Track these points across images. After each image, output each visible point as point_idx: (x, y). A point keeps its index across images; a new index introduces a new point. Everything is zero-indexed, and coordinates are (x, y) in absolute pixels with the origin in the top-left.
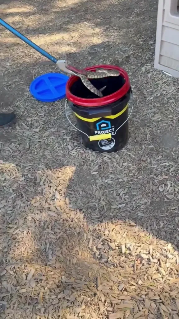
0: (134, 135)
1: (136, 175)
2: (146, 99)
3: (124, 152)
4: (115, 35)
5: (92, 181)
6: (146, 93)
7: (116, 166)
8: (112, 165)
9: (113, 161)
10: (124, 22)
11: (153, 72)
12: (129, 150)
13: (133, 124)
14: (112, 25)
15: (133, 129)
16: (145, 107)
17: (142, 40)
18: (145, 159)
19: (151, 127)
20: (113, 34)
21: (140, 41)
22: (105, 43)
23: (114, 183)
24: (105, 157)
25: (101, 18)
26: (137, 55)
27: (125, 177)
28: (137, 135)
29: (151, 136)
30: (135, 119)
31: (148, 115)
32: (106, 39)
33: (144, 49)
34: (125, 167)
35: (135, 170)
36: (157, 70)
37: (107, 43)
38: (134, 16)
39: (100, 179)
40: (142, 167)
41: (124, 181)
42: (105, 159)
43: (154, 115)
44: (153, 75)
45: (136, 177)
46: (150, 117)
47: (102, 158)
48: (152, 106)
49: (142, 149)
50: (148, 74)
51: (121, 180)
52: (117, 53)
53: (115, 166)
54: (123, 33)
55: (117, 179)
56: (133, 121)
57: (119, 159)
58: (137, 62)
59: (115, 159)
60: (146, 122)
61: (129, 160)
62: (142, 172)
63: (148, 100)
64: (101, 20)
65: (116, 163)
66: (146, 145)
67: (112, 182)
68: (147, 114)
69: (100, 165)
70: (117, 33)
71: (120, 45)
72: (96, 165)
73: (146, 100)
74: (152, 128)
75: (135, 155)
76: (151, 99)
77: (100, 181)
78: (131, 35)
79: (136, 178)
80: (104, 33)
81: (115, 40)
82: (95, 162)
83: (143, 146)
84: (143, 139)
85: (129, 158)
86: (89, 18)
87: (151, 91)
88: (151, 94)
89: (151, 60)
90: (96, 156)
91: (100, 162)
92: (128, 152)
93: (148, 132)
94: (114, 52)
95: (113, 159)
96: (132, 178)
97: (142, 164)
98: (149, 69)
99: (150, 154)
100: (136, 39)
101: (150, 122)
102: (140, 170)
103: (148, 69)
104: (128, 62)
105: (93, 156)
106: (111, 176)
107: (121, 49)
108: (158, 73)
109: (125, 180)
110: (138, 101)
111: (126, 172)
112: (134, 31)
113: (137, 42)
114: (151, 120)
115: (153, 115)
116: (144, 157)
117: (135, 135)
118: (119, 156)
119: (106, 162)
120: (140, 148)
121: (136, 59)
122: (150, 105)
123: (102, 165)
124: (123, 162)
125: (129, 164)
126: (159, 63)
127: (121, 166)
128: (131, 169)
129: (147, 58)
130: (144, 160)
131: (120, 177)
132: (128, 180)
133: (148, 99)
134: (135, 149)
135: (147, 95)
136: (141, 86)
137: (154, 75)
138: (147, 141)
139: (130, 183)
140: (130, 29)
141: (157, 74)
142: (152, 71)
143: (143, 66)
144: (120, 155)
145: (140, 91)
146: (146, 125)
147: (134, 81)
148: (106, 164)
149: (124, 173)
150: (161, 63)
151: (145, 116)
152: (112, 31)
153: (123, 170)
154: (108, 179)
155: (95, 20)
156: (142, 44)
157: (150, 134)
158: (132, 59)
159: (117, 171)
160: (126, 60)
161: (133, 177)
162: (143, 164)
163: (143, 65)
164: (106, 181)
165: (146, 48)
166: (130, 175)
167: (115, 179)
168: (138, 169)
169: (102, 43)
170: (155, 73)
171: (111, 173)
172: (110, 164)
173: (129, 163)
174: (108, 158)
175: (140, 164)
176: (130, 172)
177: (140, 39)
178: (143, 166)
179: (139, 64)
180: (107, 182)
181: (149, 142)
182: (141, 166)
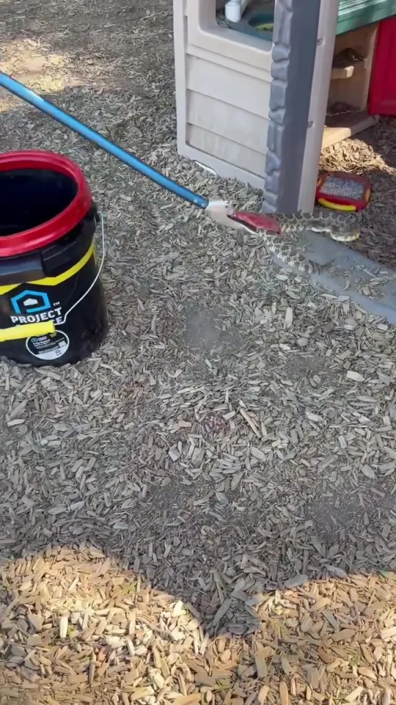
0: (122, 319)
1: (119, 420)
2: (157, 229)
3: (94, 363)
4: (96, 72)
5: (8, 443)
6: (157, 214)
7: (73, 400)
8: (63, 397)
9: (67, 389)
10: (120, 40)
11: (175, 163)
12: (107, 358)
13: (124, 290)
14: (90, 47)
15: (120, 303)
16: (153, 250)
17: (158, 84)
18: (142, 379)
19: (161, 299)
20: (92, 68)
21: (153, 87)
22: (72, 89)
23: (64, 446)
24: (45, 378)
25: (67, 31)
26: (144, 121)
27: (91, 427)
28: (129, 318)
29: (162, 319)
30: (127, 279)
31: (158, 268)
32: (75, 82)
33: (161, 106)
34: (97, 400)
35: (119, 407)
36: (183, 158)
37: (75, 91)
38: (143, 27)
39: (28, 437)
40: (135, 399)
41: (90, 438)
42: (46, 383)
43: (171, 269)
44: (173, 170)
45: (117, 426)
46: (162, 272)
47: (39, 383)
48: (170, 246)
49: (137, 354)
50: (163, 169)
51: (81, 437)
52: (97, 114)
53: (70, 401)
54: (116, 67)
55: (72, 435)
56: (124, 283)
57: (80, 382)
58: (143, 137)
59: (71, 381)
60: (152, 285)
61: (107, 382)
62: (136, 412)
63: (161, 231)
64: (67, 34)
65: (72, 393)
66: (148, 343)
67: (58, 443)
68: (156, 266)
69: (33, 400)
70: (101, 68)
71: (106, 95)
72: (21, 402)
73: (158, 232)
74: (166, 302)
75: (120, 371)
76: (167, 228)
77: (29, 441)
78: (133, 72)
79: (120, 430)
80: (72, 66)
81: (95, 84)
82: (19, 394)
83: (142, 348)
84: (143, 328)
85: (105, 379)
86: (37, 29)
87: (170, 208)
88: (170, 216)
89: (172, 133)
90: (20, 379)
91: (33, 392)
92: (104, 363)
93: (154, 309)
94: (91, 113)
95: (66, 383)
96: (111, 430)
97: (136, 392)
98: (166, 156)
99: (156, 366)
100: (143, 81)
101: (161, 286)
102: (131, 406)
103: (162, 157)
104: (122, 137)
105: (14, 377)
106: (57, 427)
107: (107, 107)
108: (185, 165)
109: (93, 435)
110: (138, 233)
111: (95, 414)
112: (141, 63)
113: (147, 89)
114: (166, 280)
115: (169, 268)
116: (142, 373)
117: (125, 319)
118: (80, 375)
119: (49, 392)
120: (135, 351)
121: (142, 130)
122: (165, 245)
123: (36, 401)
124: (89, 389)
125: (105, 394)
126: (187, 143)
127: (85, 399)
128: (108, 405)
129: (165, 129)
130: (139, 381)
131: (79, 428)
132: (100, 434)
133: (161, 228)
134: (121, 354)
135: (159, 220)
136: (147, 196)
137: (177, 172)
138: (152, 333)
139: (105, 443)
140: (132, 58)
141: (184, 168)
142: (172, 160)
143: (155, 149)
144: (82, 373)
145: (144, 208)
146: (151, 293)
147: (131, 184)
148: (48, 397)
149: (91, 417)
150: (191, 143)
151: (152, 270)
152: (90, 62)
153: (90, 410)
154: (50, 435)
155: (50, 36)
156: (157, 94)
157: (158, 316)
158: (132, 130)
159: (75, 413)
160: (117, 133)
161: (110, 426)
162: (138, 392)
163: (154, 145)
164: (44, 442)
165: (165, 105)
166: (106, 421)
167: (66, 435)
168: (126, 404)
169: (65, 90)
170: (179, 167)
171: (58, 420)
172: (57, 396)
173: (106, 391)
174: (53, 380)
175: (132, 391)
176: (105, 413)
177: (153, 83)
178: (137, 398)
179: (145, 144)
180: (46, 445)
181: (156, 337)
182: (134, 397)
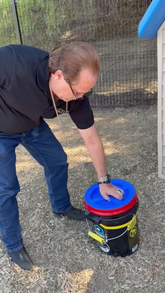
0: (146, 239)
1: (151, 281)
2: (154, 205)
3: (138, 256)
4: (123, 148)
5: (109, 286)
6: (153, 199)
7: (131, 271)
8: (128, 270)
9: (129, 266)
10: (130, 137)
11: (158, 180)
12: (143, 255)
13: (145, 228)
14: (120, 139)
15: (144, 233)
16: (154, 212)
17: (146, 152)
18: (158, 264)
19: (161, 232)
20: (121, 146)
21: (144, 153)
22: (115, 154)
23: (130, 289)
24: (121, 261)
25: (111, 134)
26: (143, 165)
27: (140, 283)
28: (149, 239)
29: (162, 240)
30: (145, 223)
31: (157, 220)
32: (116, 151)
33: (148, 160)
34: (140, 272)
35: (150, 275)
36: (161, 179)
37: (116, 155)
38: (138, 132)
39: (117, 285)
40: (156, 272)
41: (140, 287)
42: (121, 263)
43: (163, 220)
44: (158, 183)
45: (151, 283)
46: (159, 222)
47: (119, 263)
48: (160, 211)
49: (154, 254)
50: (153, 182)
51: (137, 286)
52: (125, 162)
53: (130, 271)
54: (130, 146)
55: (133, 285)
56: (145, 225)
57: (134, 264)
58: (143, 170)
59: (130, 264)
60: (156, 227)
61: (144, 265)
62: (157, 278)
63: (156, 205)
64: (111, 135)
65: (131, 268)
66: (158, 250)
67: (128, 288)
68: (156, 219)
69: (117, 270)
70: (125, 147)
71: (128, 156)
72: (113, 270)
73: (154, 206)
74: (163, 234)
75: (149, 260)
76: (158, 204)
77: (118, 287)
78: (136, 148)
79: (152, 285)
80: (114, 146)
81: (123, 152)
82: (112, 267)
83: (156, 252)
84: (155, 243)
85: (143, 263)
86: (101, 134)
87: (158, 197)
88: (158, 200)
89: (155, 169)
90: (112, 261)
91: (117, 266)
92: (142, 257)
93: (158, 237)
94: (123, 162)
95: (128, 264)
96: (148, 284)
97: (156, 269)
98: (154, 178)
99: (162, 259)
100: (141, 151)
101: (159, 227)
102: (155, 275)
103: (153, 178)
104: (135, 170)
105: (110, 260)
106: (128, 281)
107: (129, 160)
108: (162, 181)
109: (141, 286)
110: (147, 206)
111: (141, 277)
112: (139, 144)
113: (142, 153)
114: (161, 225)
115: (162, 220)
116: (157, 262)
117: (147, 239)
118: (134, 261)
119: (122, 267)
120: (153, 253)
121: (142, 168)
122: (159, 211)
123: (118, 270)
124: (138, 267)
125: (144, 269)
126: (163, 173)
127: (136, 271)
128: (146, 274)
129: (151, 168)
130: (157, 265)
131: (135, 282)
132: (144, 286)
133: (155, 204)
134: (148, 253)
135: (154, 201)
136: (148, 192)
137: (159, 183)
138: (159, 246)
139: (146, 290)
140: (135, 143)
141: (161, 182)
142: (156, 179)
143: (148, 175)
144: (134, 260)
145: (148, 196)
146: (156, 230)
147: (142, 187)
148: (122, 269)
149: (139, 279)
151: (155, 220)
152: (120, 144)
153: (138, 276)
154: (125, 284)
155: (106, 136)
156: (146, 155)
157: (161, 239)
158: (139, 168)
159: (133, 276)
160: (133, 169)
161: (148, 283)
162: (157, 270)
163: (148, 173)
164: (123, 287)
165: (150, 159)
166: (145, 281)
167: (131, 285)
168: (153, 274)
169: (113, 154)
170: (160, 182)
171: (127, 278)
172: (125, 269)
173: (144, 268)
174: (124, 262)
175: (154, 269)
176: (145, 277)
177: (144, 151)
178: (157, 272)
179: (145, 173)
180: (124, 288)
181: (161, 247)
182: (155, 272)
